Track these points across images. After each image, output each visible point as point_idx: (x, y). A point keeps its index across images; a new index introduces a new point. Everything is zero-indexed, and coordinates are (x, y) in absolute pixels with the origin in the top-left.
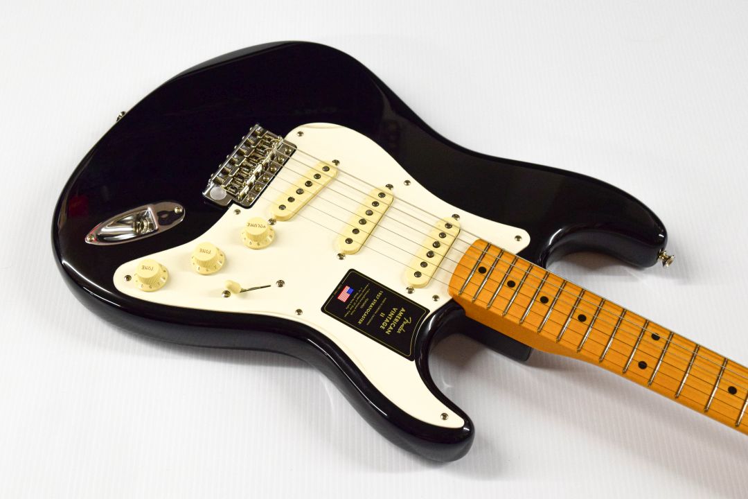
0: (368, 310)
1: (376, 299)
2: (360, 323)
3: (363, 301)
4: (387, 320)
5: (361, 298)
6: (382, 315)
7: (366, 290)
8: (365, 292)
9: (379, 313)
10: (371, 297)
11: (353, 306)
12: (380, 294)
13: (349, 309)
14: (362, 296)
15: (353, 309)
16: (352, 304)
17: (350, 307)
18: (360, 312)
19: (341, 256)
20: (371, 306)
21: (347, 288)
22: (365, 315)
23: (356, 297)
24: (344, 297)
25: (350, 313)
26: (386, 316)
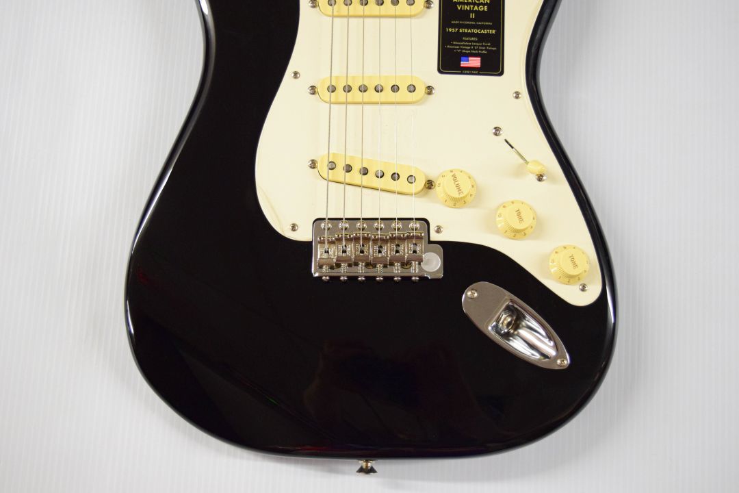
0: (476, 31)
1: (458, 31)
2: (494, 32)
3: (469, 41)
4: (476, 8)
5: (466, 45)
6: (472, 16)
7: (455, 46)
8: (456, 45)
9: (472, 20)
10: (459, 37)
11: (480, 48)
12: (450, 30)
13: (486, 50)
14: (464, 45)
15: (482, 46)
16: (478, 50)
17: (482, 50)
18: (482, 38)
19: (430, 90)
20: (469, 31)
21: (463, 64)
22: (482, 31)
23: (469, 50)
24: (475, 62)
25: (489, 46)
26: (471, 11)
